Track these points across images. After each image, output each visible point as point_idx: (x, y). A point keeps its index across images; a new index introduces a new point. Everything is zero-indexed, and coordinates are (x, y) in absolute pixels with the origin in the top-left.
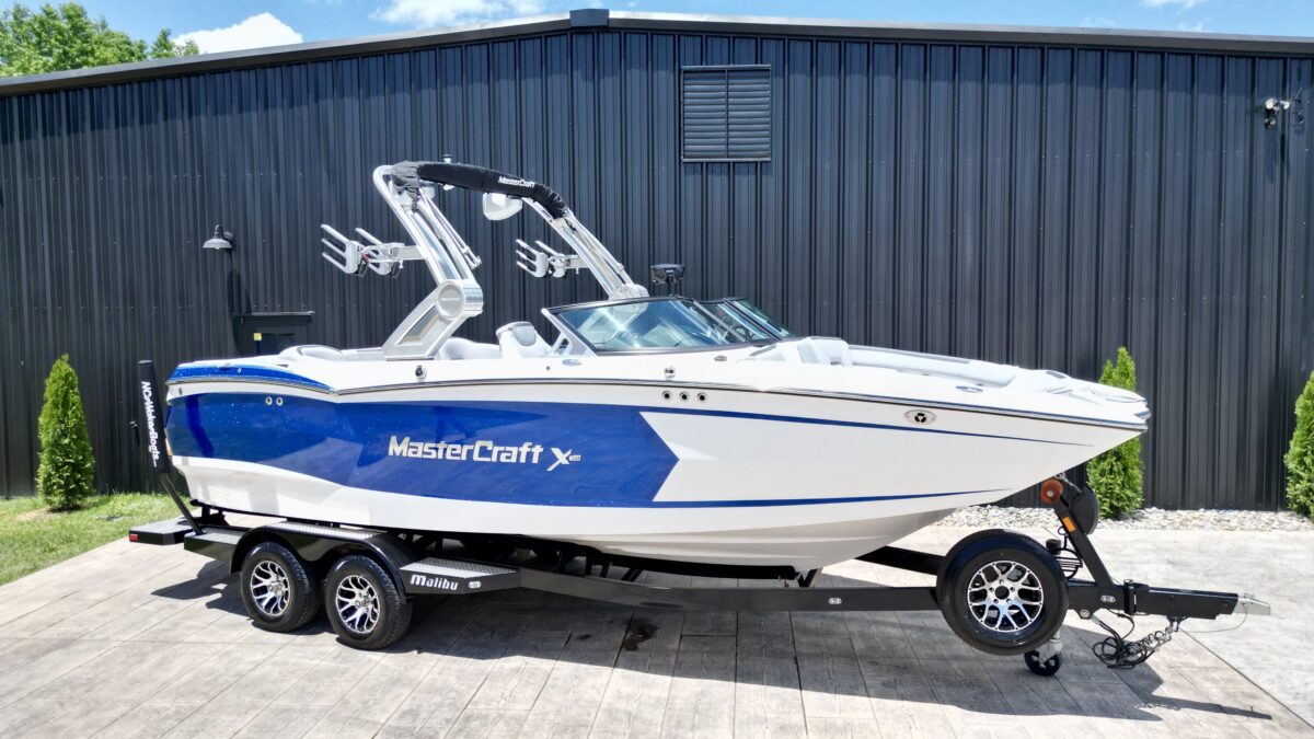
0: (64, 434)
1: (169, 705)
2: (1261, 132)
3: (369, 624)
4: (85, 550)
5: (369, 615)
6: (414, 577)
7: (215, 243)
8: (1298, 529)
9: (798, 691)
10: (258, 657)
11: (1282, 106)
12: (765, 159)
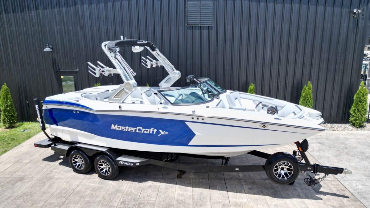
0: (7, 107)
1: (55, 201)
2: (352, 19)
3: (108, 173)
4: (19, 144)
5: (108, 171)
6: (120, 162)
7: (47, 49)
8: (352, 130)
9: (227, 192)
10: (77, 183)
11: (358, 12)
12: (211, 25)
